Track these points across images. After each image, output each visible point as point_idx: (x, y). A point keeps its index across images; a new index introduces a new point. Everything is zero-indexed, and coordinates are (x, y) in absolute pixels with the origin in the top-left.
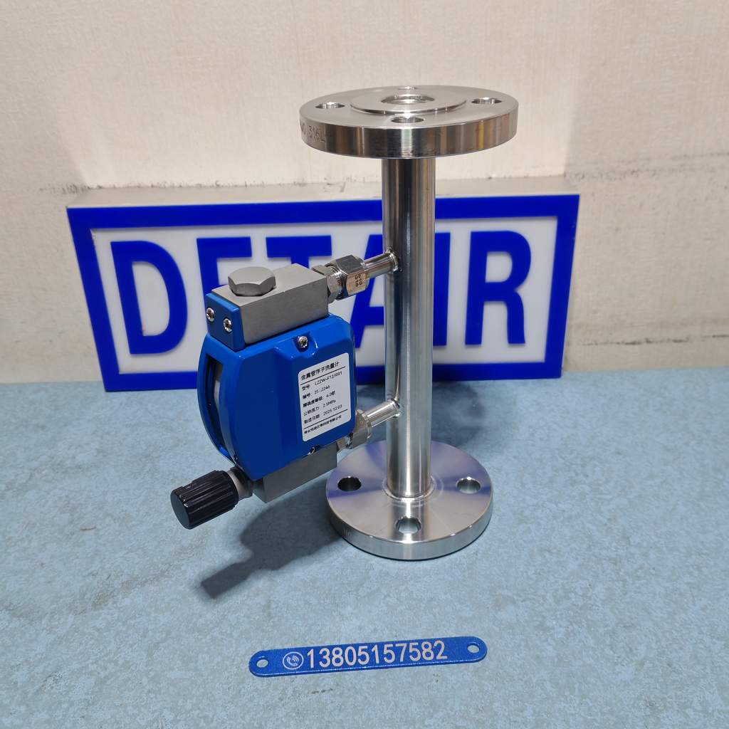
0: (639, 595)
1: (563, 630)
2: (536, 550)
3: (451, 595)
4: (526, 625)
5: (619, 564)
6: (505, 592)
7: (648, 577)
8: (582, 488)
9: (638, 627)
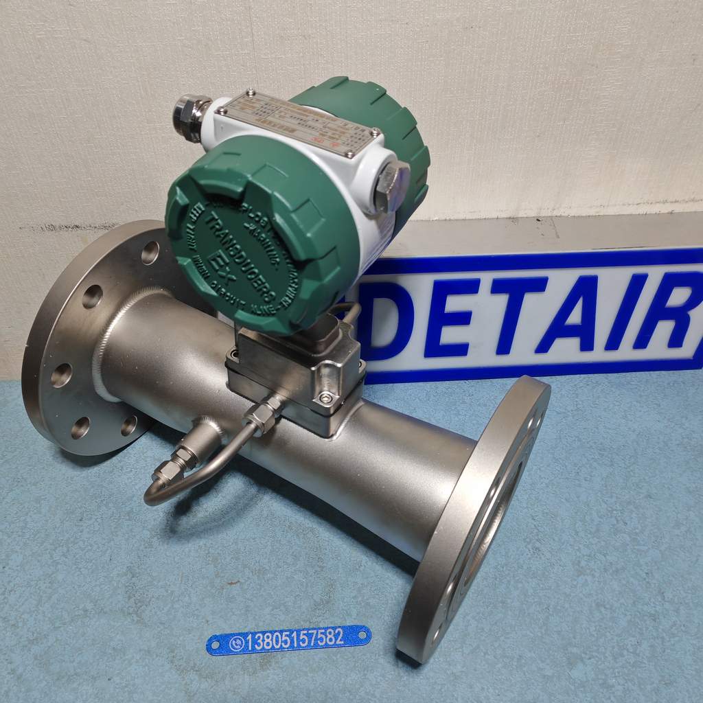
0: (675, 652)
1: (620, 688)
2: (594, 605)
3: (534, 653)
4: (593, 682)
5: (657, 620)
6: (575, 650)
7: (680, 635)
8: (623, 537)
9: (675, 684)
